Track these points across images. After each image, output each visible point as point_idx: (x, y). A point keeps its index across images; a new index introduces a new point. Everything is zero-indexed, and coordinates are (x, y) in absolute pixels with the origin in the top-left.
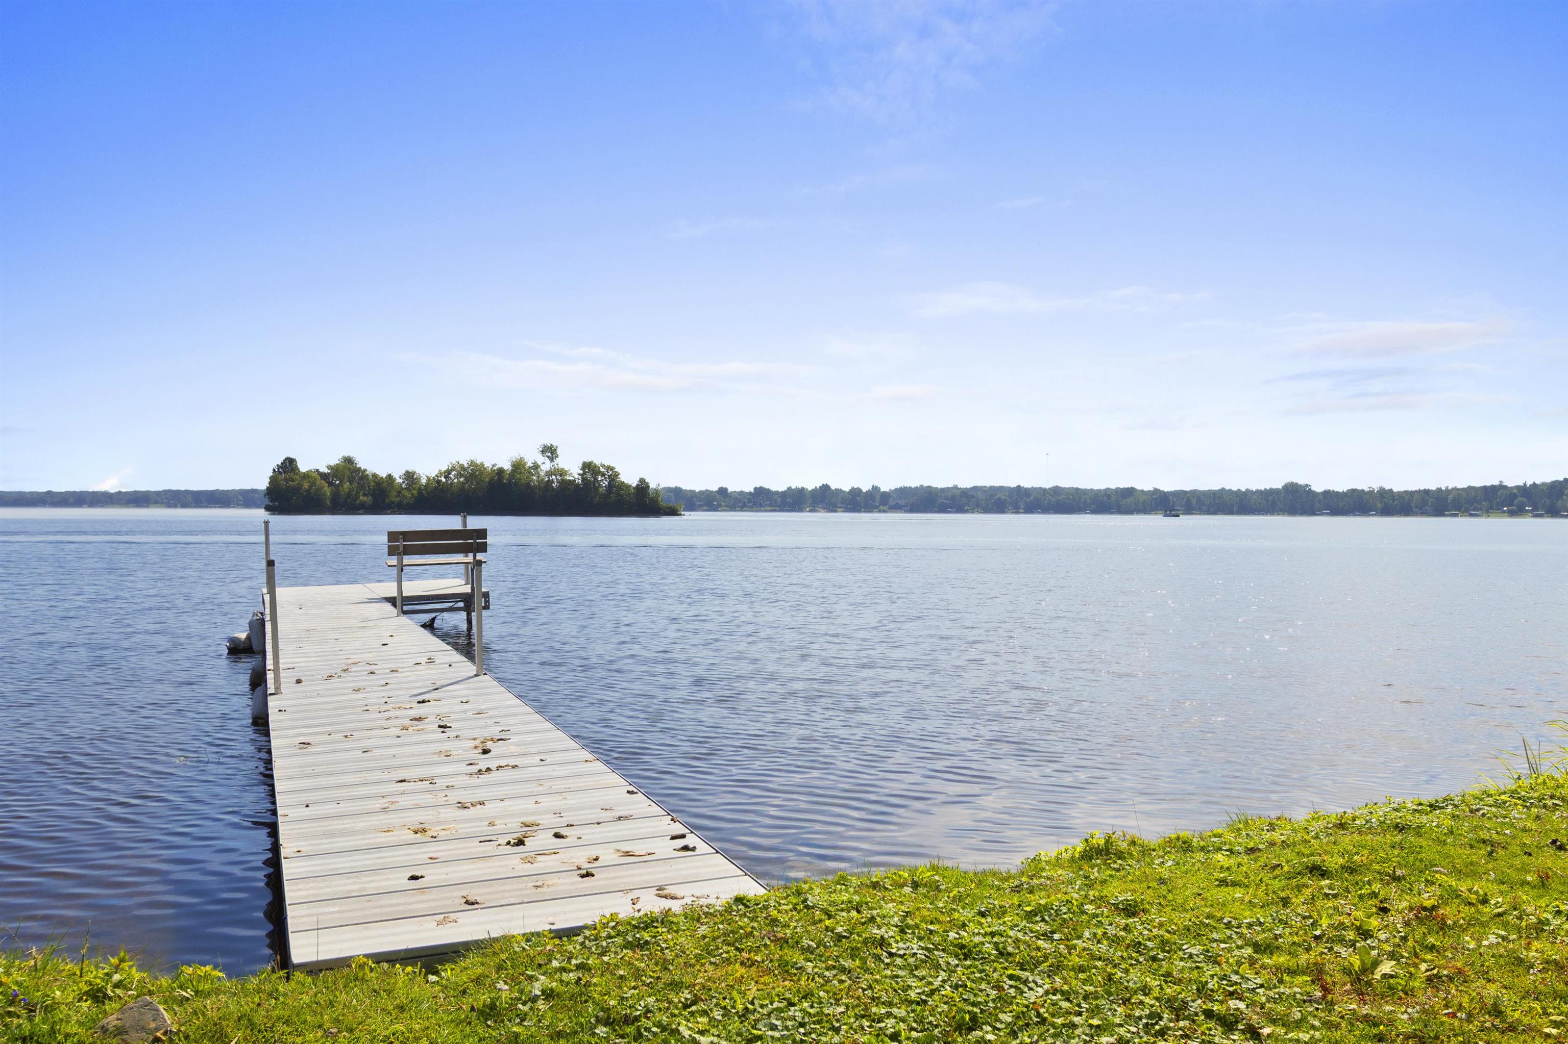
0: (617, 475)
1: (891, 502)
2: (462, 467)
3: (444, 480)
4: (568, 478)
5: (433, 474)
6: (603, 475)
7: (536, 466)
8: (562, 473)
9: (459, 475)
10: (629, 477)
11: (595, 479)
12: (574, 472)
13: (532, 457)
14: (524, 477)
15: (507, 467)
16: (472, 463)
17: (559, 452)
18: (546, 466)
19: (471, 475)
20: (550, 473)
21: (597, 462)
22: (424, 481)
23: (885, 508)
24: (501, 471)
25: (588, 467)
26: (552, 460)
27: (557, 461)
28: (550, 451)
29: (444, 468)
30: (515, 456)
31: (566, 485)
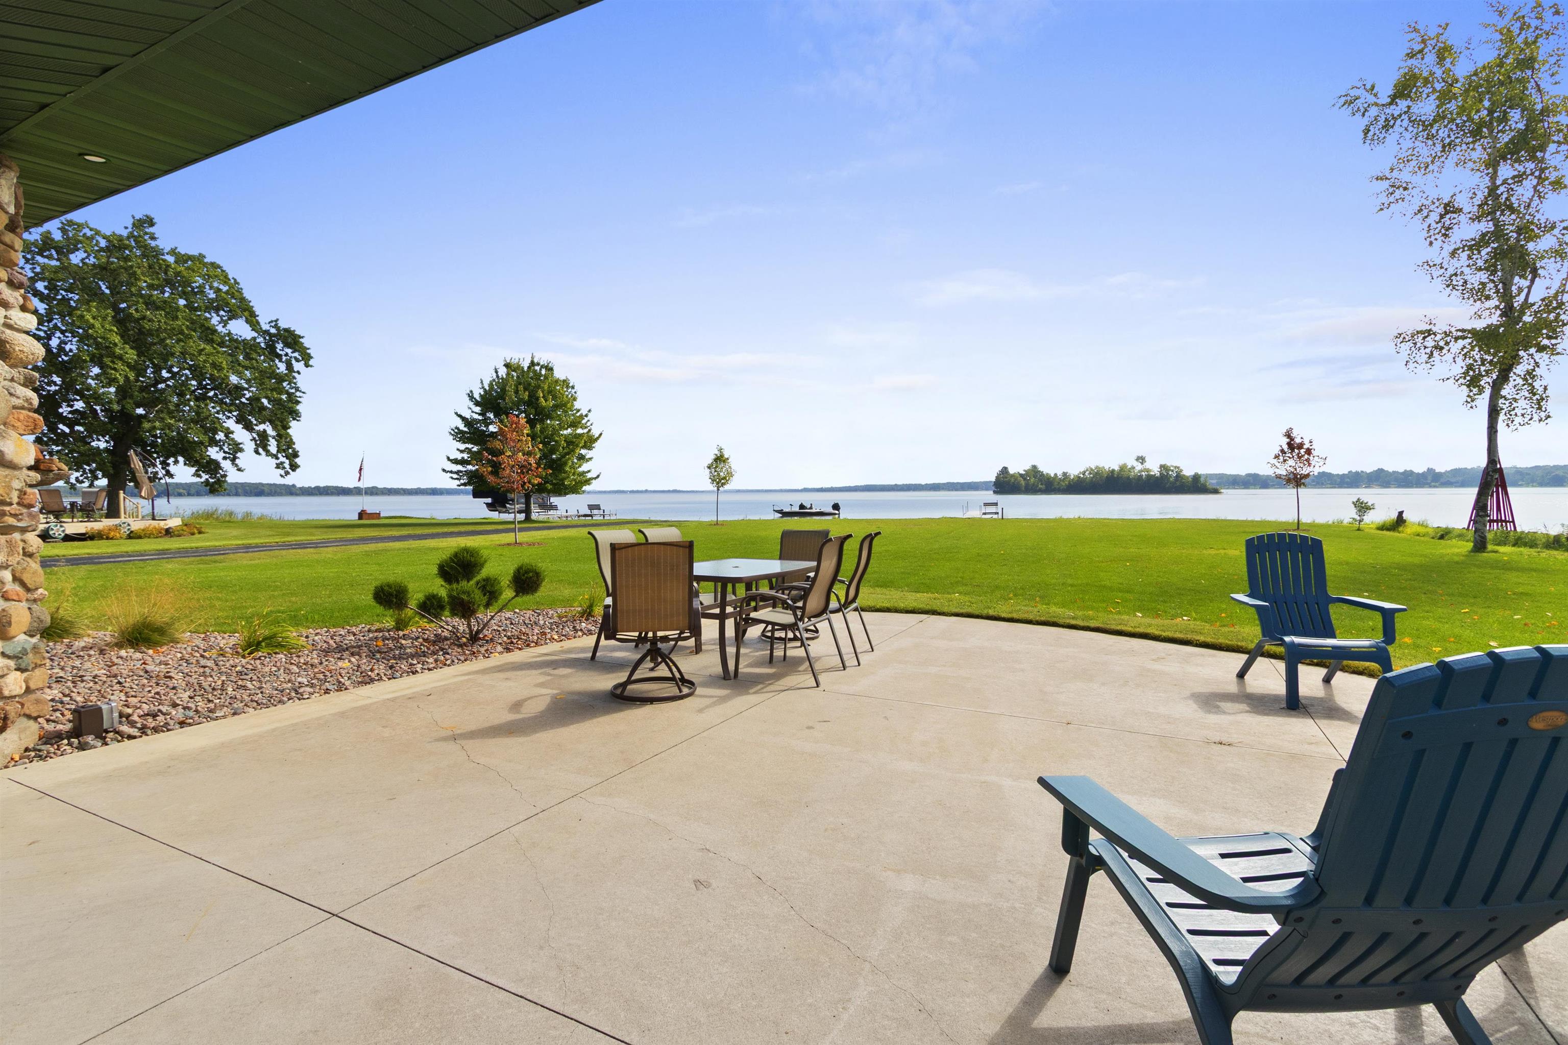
0: (1181, 471)
1: (1442, 480)
2: (1092, 469)
3: (1082, 476)
4: (1152, 473)
5: (1076, 474)
6: (1173, 471)
7: (1134, 468)
8: (1148, 470)
9: (1090, 473)
10: (1188, 472)
11: (1168, 474)
12: (1155, 471)
13: (1131, 462)
14: (1125, 474)
15: (1117, 468)
16: (1097, 467)
17: (1146, 459)
18: (1139, 467)
19: (1096, 473)
20: (1141, 471)
21: (1169, 464)
22: (1072, 477)
23: (1437, 484)
24: (1113, 470)
25: (1162, 467)
26: (1142, 463)
27: (1145, 464)
28: (1141, 459)
29: (1082, 470)
30: (1122, 463)
31: (1150, 477)
